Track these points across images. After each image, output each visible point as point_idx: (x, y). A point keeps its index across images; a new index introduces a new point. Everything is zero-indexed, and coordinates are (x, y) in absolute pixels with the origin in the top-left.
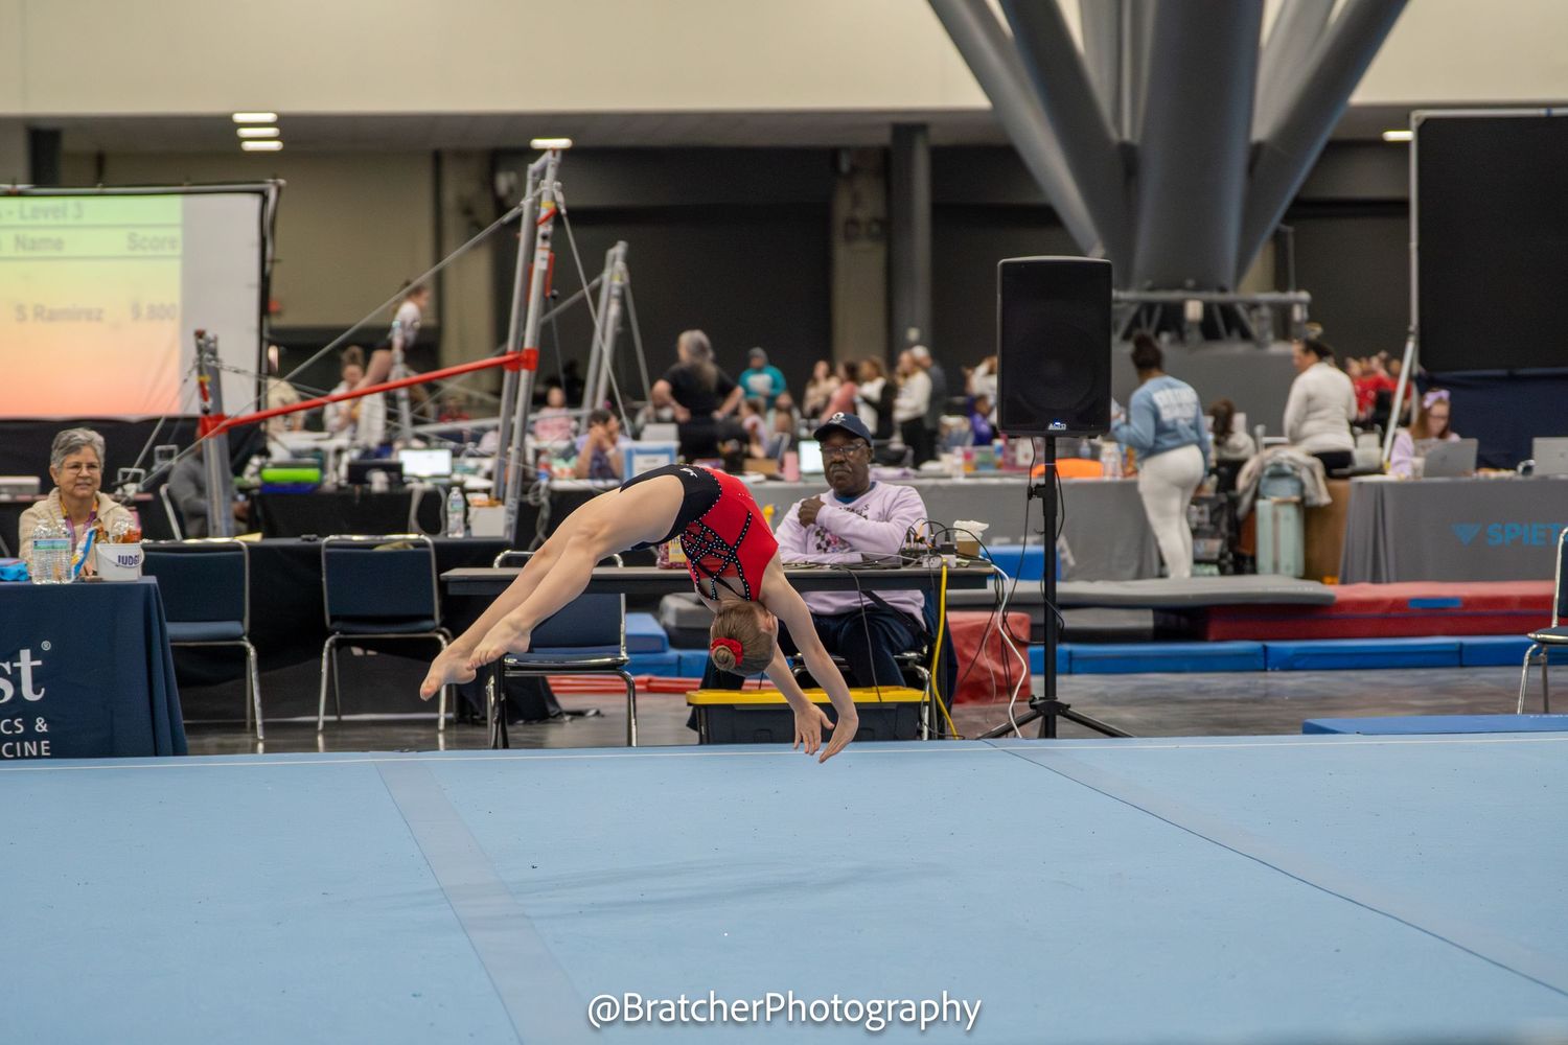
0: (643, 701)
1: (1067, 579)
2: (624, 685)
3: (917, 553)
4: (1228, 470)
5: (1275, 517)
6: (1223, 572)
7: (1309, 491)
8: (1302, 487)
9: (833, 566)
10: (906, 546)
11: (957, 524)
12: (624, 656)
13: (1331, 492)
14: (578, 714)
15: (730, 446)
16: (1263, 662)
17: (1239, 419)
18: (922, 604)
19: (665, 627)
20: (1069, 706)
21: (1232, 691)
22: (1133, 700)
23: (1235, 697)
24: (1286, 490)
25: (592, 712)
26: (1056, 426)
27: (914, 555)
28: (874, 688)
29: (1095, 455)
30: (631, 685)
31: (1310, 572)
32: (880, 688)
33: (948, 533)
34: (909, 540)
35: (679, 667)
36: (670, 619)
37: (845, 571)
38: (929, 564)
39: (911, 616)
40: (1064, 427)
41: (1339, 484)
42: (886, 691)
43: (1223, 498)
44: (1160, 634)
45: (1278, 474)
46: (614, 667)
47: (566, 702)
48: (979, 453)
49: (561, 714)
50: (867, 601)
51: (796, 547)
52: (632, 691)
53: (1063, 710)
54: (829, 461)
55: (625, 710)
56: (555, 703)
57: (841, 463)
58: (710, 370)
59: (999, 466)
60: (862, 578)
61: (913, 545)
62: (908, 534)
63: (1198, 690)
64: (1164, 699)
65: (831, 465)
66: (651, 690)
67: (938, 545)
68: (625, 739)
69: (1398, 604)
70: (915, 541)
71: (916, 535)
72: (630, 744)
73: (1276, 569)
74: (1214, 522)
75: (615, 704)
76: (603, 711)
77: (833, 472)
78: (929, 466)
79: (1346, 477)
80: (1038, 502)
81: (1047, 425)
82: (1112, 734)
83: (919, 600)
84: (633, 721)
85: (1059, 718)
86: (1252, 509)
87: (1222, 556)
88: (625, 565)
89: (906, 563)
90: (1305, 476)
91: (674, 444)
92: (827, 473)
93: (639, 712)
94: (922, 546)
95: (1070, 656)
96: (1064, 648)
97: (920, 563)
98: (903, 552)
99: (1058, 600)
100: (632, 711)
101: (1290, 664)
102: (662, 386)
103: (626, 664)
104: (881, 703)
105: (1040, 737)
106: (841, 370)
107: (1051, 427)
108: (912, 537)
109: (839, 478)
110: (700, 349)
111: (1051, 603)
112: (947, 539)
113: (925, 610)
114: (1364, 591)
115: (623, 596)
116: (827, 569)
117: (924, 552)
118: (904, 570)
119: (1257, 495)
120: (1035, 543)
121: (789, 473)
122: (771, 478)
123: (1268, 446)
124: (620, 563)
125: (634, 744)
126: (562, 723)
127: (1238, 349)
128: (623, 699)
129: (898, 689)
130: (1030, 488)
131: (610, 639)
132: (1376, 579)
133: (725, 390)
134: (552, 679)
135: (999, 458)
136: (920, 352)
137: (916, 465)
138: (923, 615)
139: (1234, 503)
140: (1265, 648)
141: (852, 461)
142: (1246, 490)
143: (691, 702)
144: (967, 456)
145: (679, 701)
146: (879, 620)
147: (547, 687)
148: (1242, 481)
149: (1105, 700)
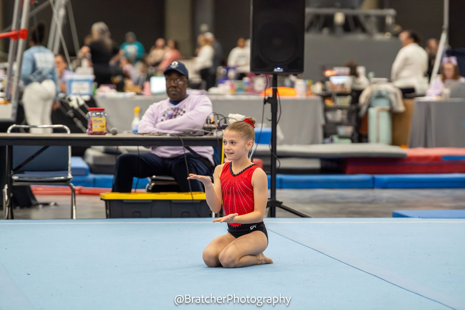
0: (79, 198)
1: (281, 144)
2: (70, 191)
3: (211, 129)
4: (356, 93)
5: (378, 117)
6: (353, 141)
7: (395, 104)
8: (391, 103)
9: (171, 135)
10: (206, 125)
11: (230, 115)
12: (70, 176)
13: (405, 105)
14: (46, 204)
15: (118, 79)
16: (372, 185)
17: (361, 70)
18: (212, 153)
19: (88, 164)
20: (282, 203)
21: (358, 198)
22: (312, 202)
23: (360, 200)
24: (383, 104)
25: (52, 204)
26: (278, 69)
27: (209, 130)
28: (190, 193)
29: (292, 85)
30: (73, 191)
31: (394, 142)
32: (193, 193)
33: (226, 119)
34: (207, 123)
35: (94, 183)
36: (90, 160)
37: (177, 137)
38: (216, 134)
39: (207, 159)
40: (282, 70)
41: (409, 102)
42: (196, 194)
43: (354, 107)
44: (323, 171)
45: (380, 96)
46: (66, 182)
47: (40, 199)
48: (237, 84)
49: (38, 204)
50: (187, 151)
51: (151, 125)
52: (74, 193)
53: (279, 204)
54: (169, 86)
55: (70, 203)
56: (34, 199)
57: (175, 87)
58: (108, 42)
59: (246, 90)
60: (185, 140)
61: (210, 125)
62: (207, 120)
63: (342, 197)
64: (325, 201)
65: (170, 87)
66: (81, 194)
67: (221, 125)
68: (70, 216)
69: (437, 159)
70: (210, 123)
71: (210, 120)
72: (72, 218)
73: (378, 141)
74: (349, 118)
75: (65, 200)
76: (58, 203)
77: (171, 91)
78: (213, 90)
79: (412, 98)
80: (268, 106)
81: (273, 69)
82: (302, 216)
83: (210, 151)
84: (74, 207)
85: (277, 209)
86: (367, 113)
87: (353, 135)
88: (72, 132)
89: (206, 134)
90: (393, 98)
91: (91, 77)
92: (168, 92)
93: (77, 203)
94: (213, 126)
95: (281, 181)
96: (279, 176)
97: (212, 134)
98: (204, 128)
99: (277, 154)
100: (73, 203)
101: (385, 186)
102: (85, 50)
103: (71, 180)
104: (193, 200)
105: (268, 217)
106: (171, 43)
107: (275, 70)
108: (209, 121)
109: (174, 95)
110: (102, 32)
111: (274, 155)
112: (225, 122)
113: (214, 156)
114: (420, 152)
115: (70, 147)
116: (168, 136)
117: (214, 128)
118: (205, 137)
119: (369, 106)
120: (268, 127)
121: (146, 92)
122: (138, 94)
123: (375, 83)
124: (69, 132)
125: (74, 217)
126: (38, 209)
127: (360, 37)
128: (69, 198)
129: (201, 193)
130: (265, 99)
131: (64, 168)
132: (426, 146)
133: (116, 51)
134: (33, 187)
135: (246, 87)
136: (209, 36)
137: (207, 89)
138: (214, 159)
139: (358, 110)
140: (374, 179)
141: (180, 86)
142: (364, 104)
143: (103, 198)
144: (232, 86)
145: (97, 199)
146: (192, 160)
147: (31, 191)
148: (363, 99)
149: (298, 201)
